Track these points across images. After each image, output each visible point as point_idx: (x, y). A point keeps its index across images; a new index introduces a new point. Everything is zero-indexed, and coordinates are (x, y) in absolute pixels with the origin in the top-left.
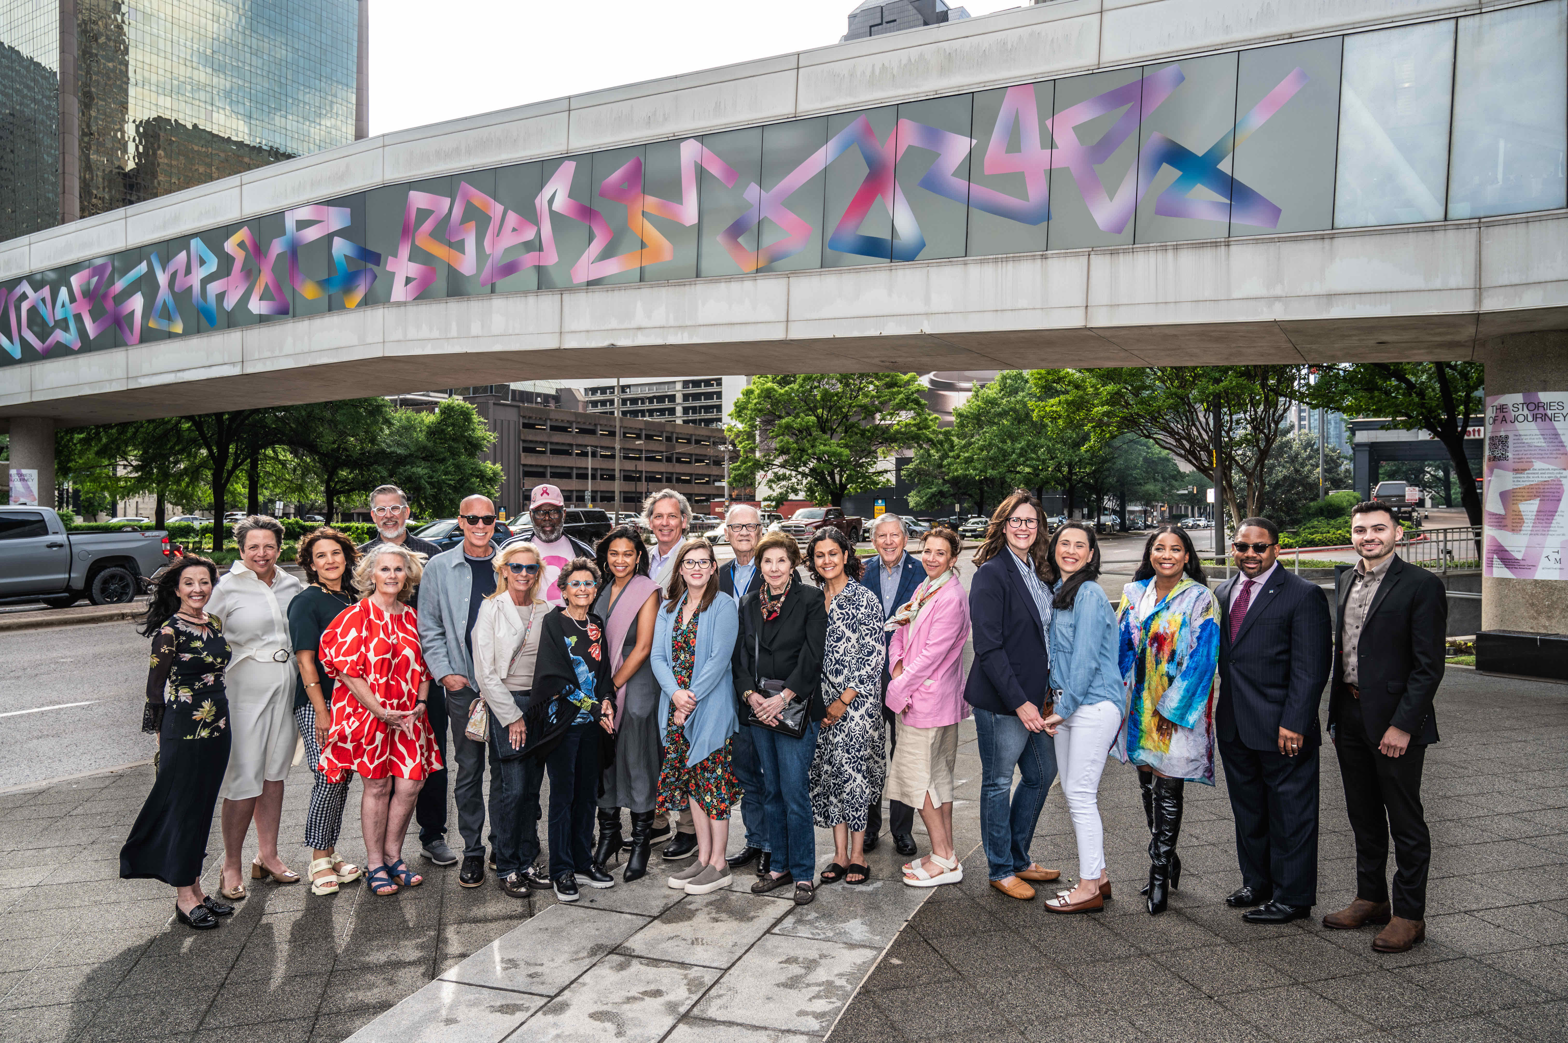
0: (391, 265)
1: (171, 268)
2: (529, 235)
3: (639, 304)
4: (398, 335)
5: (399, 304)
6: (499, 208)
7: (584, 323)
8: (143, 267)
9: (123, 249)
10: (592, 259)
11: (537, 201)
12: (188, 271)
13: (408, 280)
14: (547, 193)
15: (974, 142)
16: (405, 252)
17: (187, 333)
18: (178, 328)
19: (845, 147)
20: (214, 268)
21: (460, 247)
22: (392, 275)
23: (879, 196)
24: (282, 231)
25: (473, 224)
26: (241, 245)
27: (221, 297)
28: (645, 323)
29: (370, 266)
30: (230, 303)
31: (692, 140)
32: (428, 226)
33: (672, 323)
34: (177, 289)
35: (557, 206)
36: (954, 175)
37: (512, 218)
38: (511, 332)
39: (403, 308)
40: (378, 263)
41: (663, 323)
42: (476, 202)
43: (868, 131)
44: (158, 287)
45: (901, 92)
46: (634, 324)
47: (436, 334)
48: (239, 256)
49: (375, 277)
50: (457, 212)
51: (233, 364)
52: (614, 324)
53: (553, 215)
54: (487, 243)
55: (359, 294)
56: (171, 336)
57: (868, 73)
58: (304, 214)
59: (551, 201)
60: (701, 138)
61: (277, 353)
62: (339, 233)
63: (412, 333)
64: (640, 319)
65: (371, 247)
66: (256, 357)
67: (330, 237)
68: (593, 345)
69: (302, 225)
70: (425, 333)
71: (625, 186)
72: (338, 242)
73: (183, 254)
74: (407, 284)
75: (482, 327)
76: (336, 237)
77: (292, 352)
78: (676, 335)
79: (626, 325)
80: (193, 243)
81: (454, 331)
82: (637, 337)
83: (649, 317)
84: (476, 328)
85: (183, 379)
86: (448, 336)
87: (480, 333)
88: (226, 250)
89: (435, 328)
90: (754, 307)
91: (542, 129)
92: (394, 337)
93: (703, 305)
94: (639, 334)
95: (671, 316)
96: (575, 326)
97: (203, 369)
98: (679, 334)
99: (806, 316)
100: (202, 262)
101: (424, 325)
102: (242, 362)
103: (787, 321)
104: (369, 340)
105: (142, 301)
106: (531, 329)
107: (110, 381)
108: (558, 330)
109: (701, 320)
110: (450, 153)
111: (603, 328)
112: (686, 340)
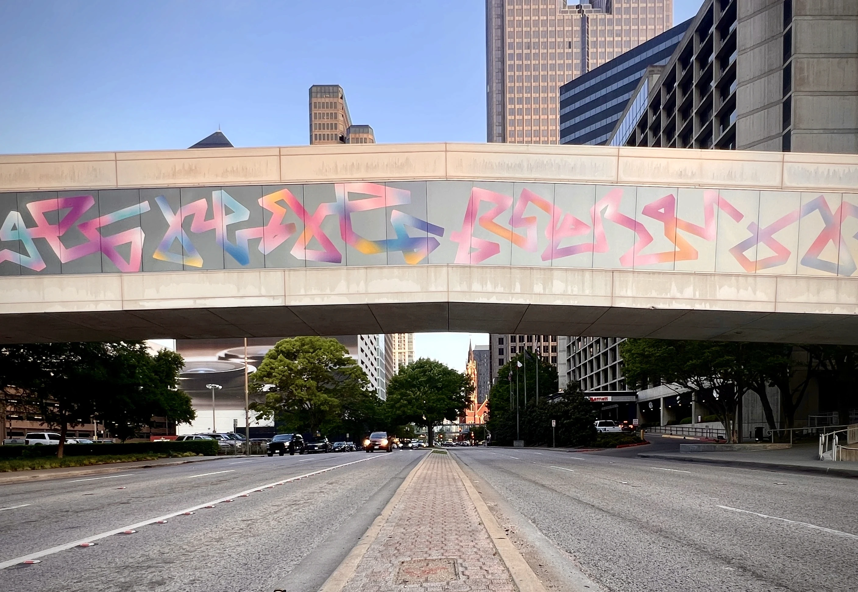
0: (454, 237)
1: (185, 212)
2: (585, 231)
3: (673, 284)
4: (465, 288)
5: (461, 266)
7: (632, 293)
8: (145, 206)
9: (114, 187)
12: (209, 217)
13: (472, 251)
14: (600, 206)
16: (469, 229)
17: (209, 268)
18: (197, 264)
19: (811, 210)
20: (246, 218)
22: (456, 244)
24: (333, 198)
26: (281, 203)
27: (254, 242)
28: (678, 295)
29: (433, 235)
30: (266, 248)
32: (491, 214)
33: (697, 296)
34: (193, 230)
35: (607, 216)
37: (570, 219)
38: (569, 293)
39: (467, 270)
40: (440, 235)
41: (691, 296)
43: (824, 203)
44: (166, 225)
45: (845, 187)
46: (669, 296)
47: (500, 289)
48: (279, 212)
49: (438, 243)
50: (519, 208)
51: (273, 297)
52: (654, 294)
54: (547, 233)
55: (420, 255)
56: (196, 269)
57: (825, 173)
58: (357, 188)
59: (603, 212)
60: (719, 191)
61: (328, 291)
62: (397, 208)
63: (477, 287)
64: (674, 293)
65: (432, 222)
66: (302, 292)
67: (388, 210)
68: (639, 306)
69: (355, 196)
70: (489, 287)
71: (662, 210)
72: (397, 215)
73: (203, 202)
74: (471, 253)
75: (544, 289)
76: (394, 211)
77: (347, 293)
78: (701, 304)
79: (663, 296)
80: (216, 195)
81: (518, 289)
82: (672, 303)
83: (681, 292)
84: (538, 288)
85: (206, 305)
86: (512, 291)
87: (542, 292)
88: (261, 205)
89: (499, 285)
90: (754, 292)
91: (595, 164)
92: (458, 289)
93: (720, 288)
94: (674, 302)
95: (697, 293)
96: (623, 293)
97: (233, 299)
98: (703, 304)
99: (787, 300)
100: (228, 211)
101: (489, 282)
102: (285, 296)
103: (776, 302)
104: (433, 289)
105: (143, 235)
106: (587, 292)
107: (97, 302)
108: (610, 295)
109: (718, 297)
110: (513, 166)
111: (646, 296)
112: (708, 308)
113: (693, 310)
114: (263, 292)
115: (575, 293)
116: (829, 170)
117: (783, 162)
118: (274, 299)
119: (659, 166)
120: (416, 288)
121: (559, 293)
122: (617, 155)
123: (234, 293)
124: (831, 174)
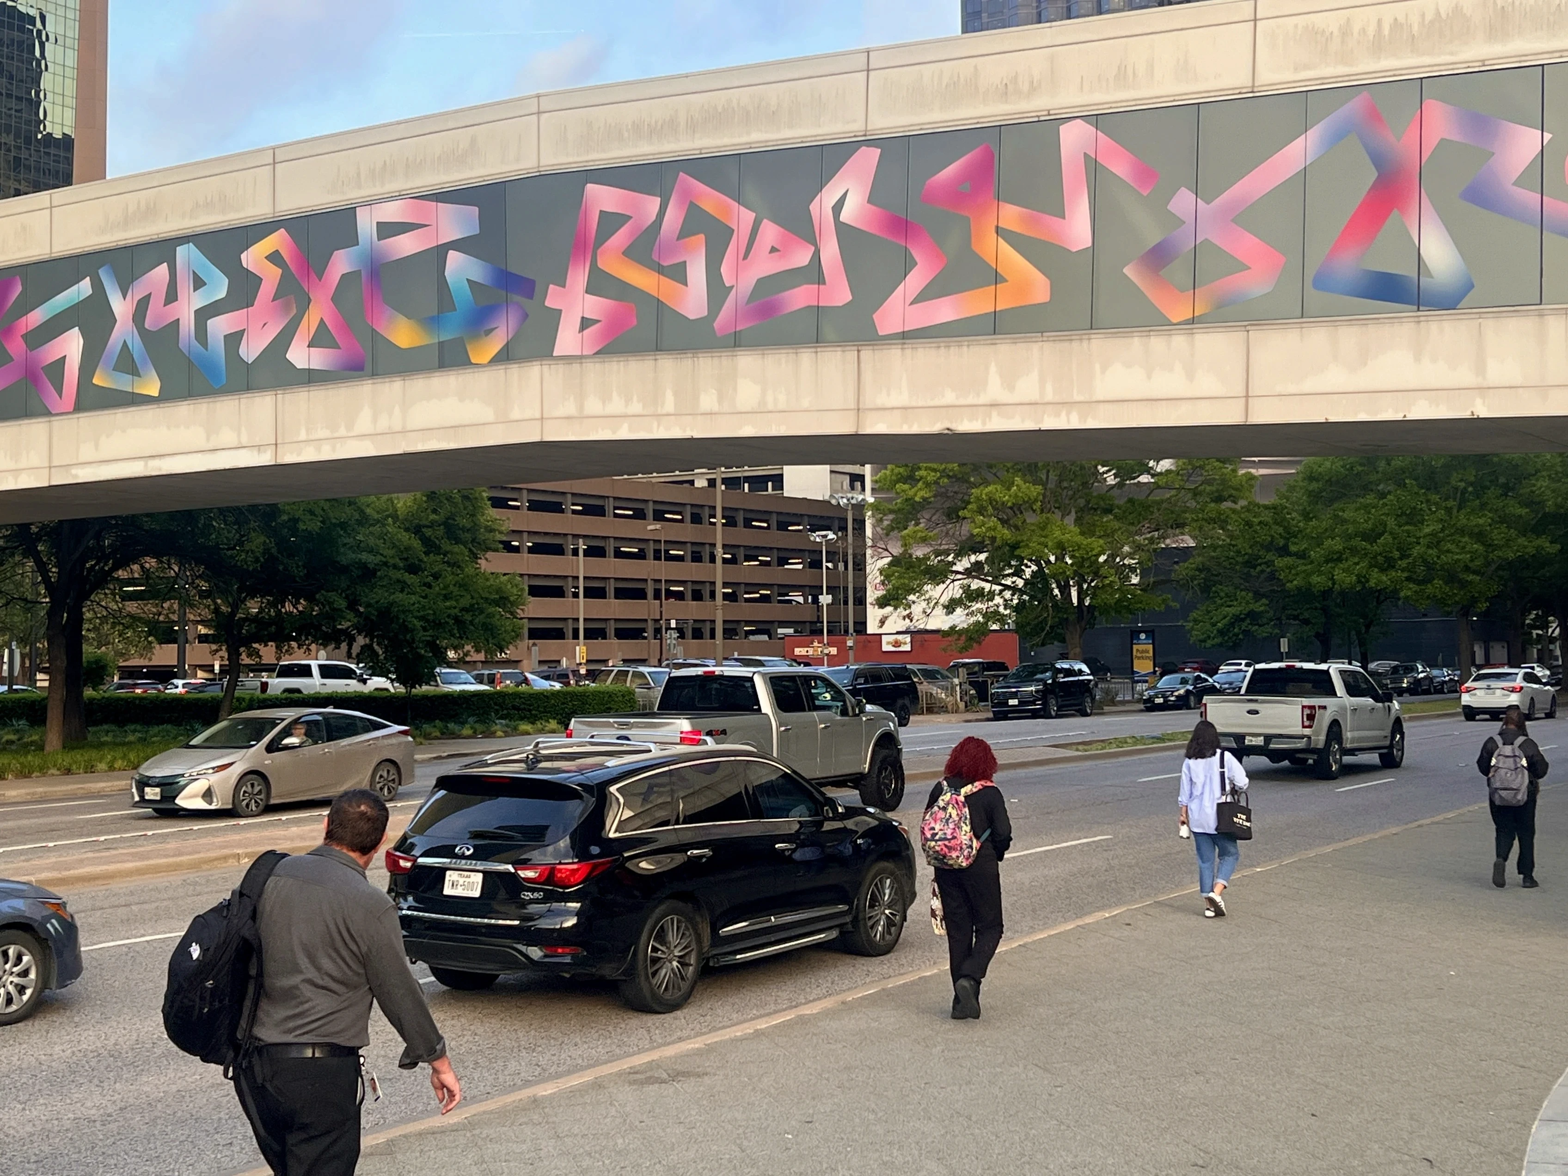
0: (553, 298)
1: (138, 291)
2: (802, 257)
3: (993, 368)
4: (570, 408)
5: (567, 359)
6: (747, 216)
7: (899, 397)
8: (84, 287)
9: (46, 257)
10: (912, 295)
11: (814, 207)
12: (172, 296)
13: (585, 323)
14: (829, 196)
15: (1547, 136)
16: (579, 278)
17: (167, 396)
18: (153, 388)
19: (1336, 138)
20: (222, 294)
21: (679, 274)
22: (557, 314)
23: (1395, 212)
24: (352, 239)
25: (700, 240)
26: (274, 258)
27: (234, 340)
28: (1004, 396)
29: (517, 298)
30: (250, 351)
31: (1079, 121)
32: (620, 238)
33: (1050, 396)
34: (149, 324)
35: (846, 216)
36: (1516, 183)
37: (770, 232)
38: (770, 407)
39: (576, 367)
40: (530, 295)
41: (1034, 396)
42: (708, 206)
43: (1374, 115)
44: (112, 319)
45: (1427, 60)
46: (983, 399)
47: (636, 407)
48: (271, 275)
49: (525, 316)
50: (673, 218)
51: (259, 447)
52: (950, 397)
53: (842, 229)
54: (725, 270)
55: (494, 344)
56: (147, 400)
57: (1371, 31)
58: (391, 212)
59: (838, 208)
60: (1096, 120)
61: (342, 432)
62: (455, 245)
63: (593, 406)
64: (995, 390)
65: (513, 269)
66: (303, 436)
67: (441, 251)
68: (915, 429)
69: (387, 230)
70: (617, 406)
71: (966, 187)
72: (455, 261)
73: (163, 269)
74: (583, 328)
75: (720, 400)
76: (451, 252)
77: (372, 431)
78: (1058, 415)
79: (970, 400)
80: (181, 251)
81: (669, 404)
82: (990, 418)
83: (1011, 387)
84: (708, 401)
85: (160, 470)
86: (659, 411)
87: (716, 408)
88: (245, 266)
89: (635, 398)
90: (1190, 375)
91: (820, 96)
92: (561, 412)
93: (1103, 371)
94: (994, 414)
95: (1049, 388)
96: (883, 400)
97: (200, 455)
98: (1064, 414)
99: (1279, 389)
100: (199, 283)
101: (615, 394)
102: (276, 444)
103: (1247, 397)
104: (516, 414)
105: (81, 341)
106: (805, 403)
107: (16, 472)
108: (853, 406)
109: (1100, 394)
110: (659, 127)
111: (932, 403)
112: (1074, 423)
113: (1040, 430)
114: (245, 441)
115: (782, 406)
116: (1379, 21)
117: (1255, 20)
118: (259, 450)
119: (956, 79)
120: (488, 414)
121: (749, 409)
122: (865, 67)
123: (203, 444)
124: (1386, 31)
